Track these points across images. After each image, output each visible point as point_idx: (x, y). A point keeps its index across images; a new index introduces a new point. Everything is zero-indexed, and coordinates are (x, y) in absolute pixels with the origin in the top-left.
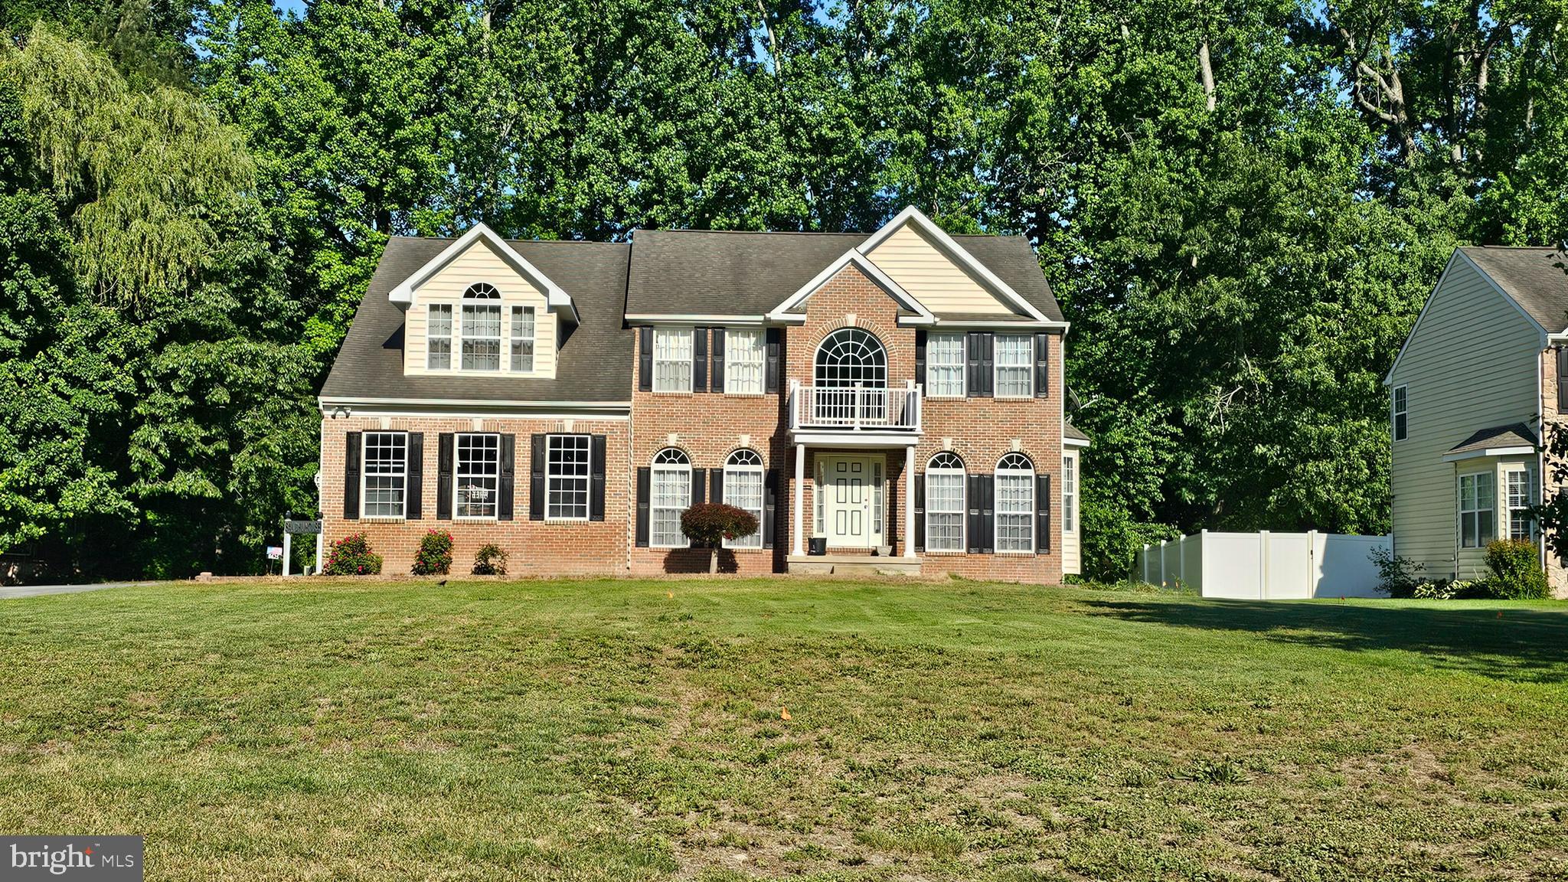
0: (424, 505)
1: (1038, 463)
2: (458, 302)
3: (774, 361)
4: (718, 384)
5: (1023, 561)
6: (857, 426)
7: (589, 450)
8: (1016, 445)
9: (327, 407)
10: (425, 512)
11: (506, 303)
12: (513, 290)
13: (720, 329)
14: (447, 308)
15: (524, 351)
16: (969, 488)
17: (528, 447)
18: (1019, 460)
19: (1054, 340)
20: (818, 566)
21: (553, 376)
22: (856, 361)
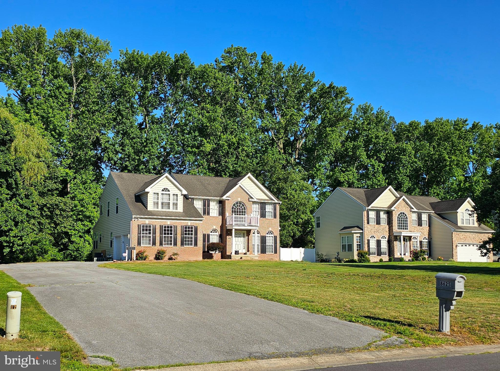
0: (156, 243)
1: (274, 233)
2: (160, 192)
3: (220, 208)
4: (209, 214)
5: (272, 255)
6: (246, 224)
7: (193, 229)
8: (270, 229)
9: (134, 218)
10: (156, 244)
11: (171, 193)
12: (173, 190)
13: (209, 200)
14: (158, 194)
15: (176, 205)
16: (261, 239)
17: (180, 229)
18: (270, 232)
19: (277, 205)
20: (238, 257)
21: (182, 211)
22: (240, 209)
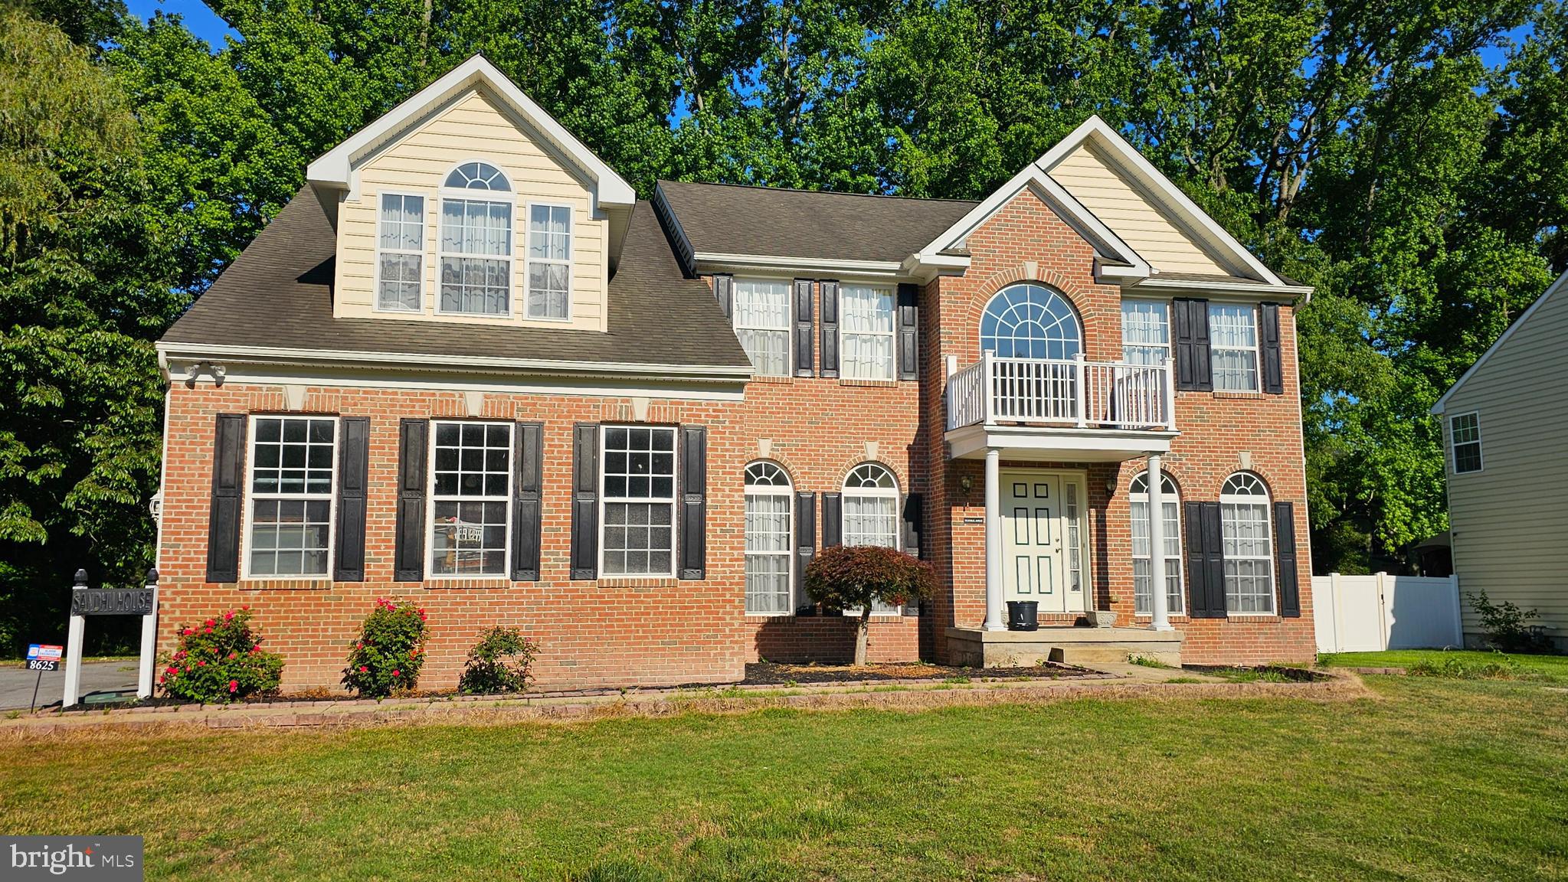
0: (369, 553)
1: (1275, 487)
2: (436, 195)
3: (911, 332)
4: (831, 367)
5: (1266, 628)
6: (1082, 422)
7: (675, 453)
8: (1247, 461)
10: (370, 568)
11: (520, 200)
12: (534, 179)
13: (832, 282)
14: (415, 205)
15: (553, 282)
16: (1188, 525)
17: (568, 445)
18: (1248, 481)
19: (1285, 313)
20: (1030, 650)
21: (605, 330)
22: (1037, 331)
